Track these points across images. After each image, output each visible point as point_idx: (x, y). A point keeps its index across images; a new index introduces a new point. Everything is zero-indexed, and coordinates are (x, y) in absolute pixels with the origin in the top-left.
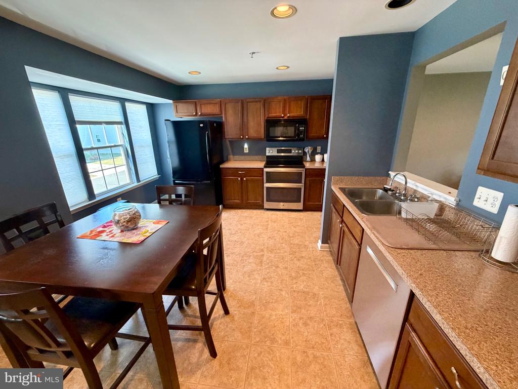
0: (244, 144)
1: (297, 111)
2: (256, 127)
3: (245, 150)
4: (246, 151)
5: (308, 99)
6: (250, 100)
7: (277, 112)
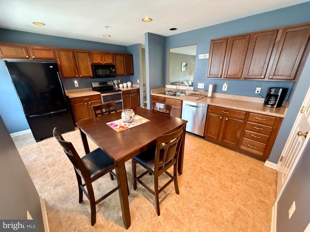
0: (74, 81)
1: (108, 60)
2: (86, 69)
3: (75, 85)
4: (77, 86)
5: (113, 55)
6: (78, 51)
7: (98, 60)
